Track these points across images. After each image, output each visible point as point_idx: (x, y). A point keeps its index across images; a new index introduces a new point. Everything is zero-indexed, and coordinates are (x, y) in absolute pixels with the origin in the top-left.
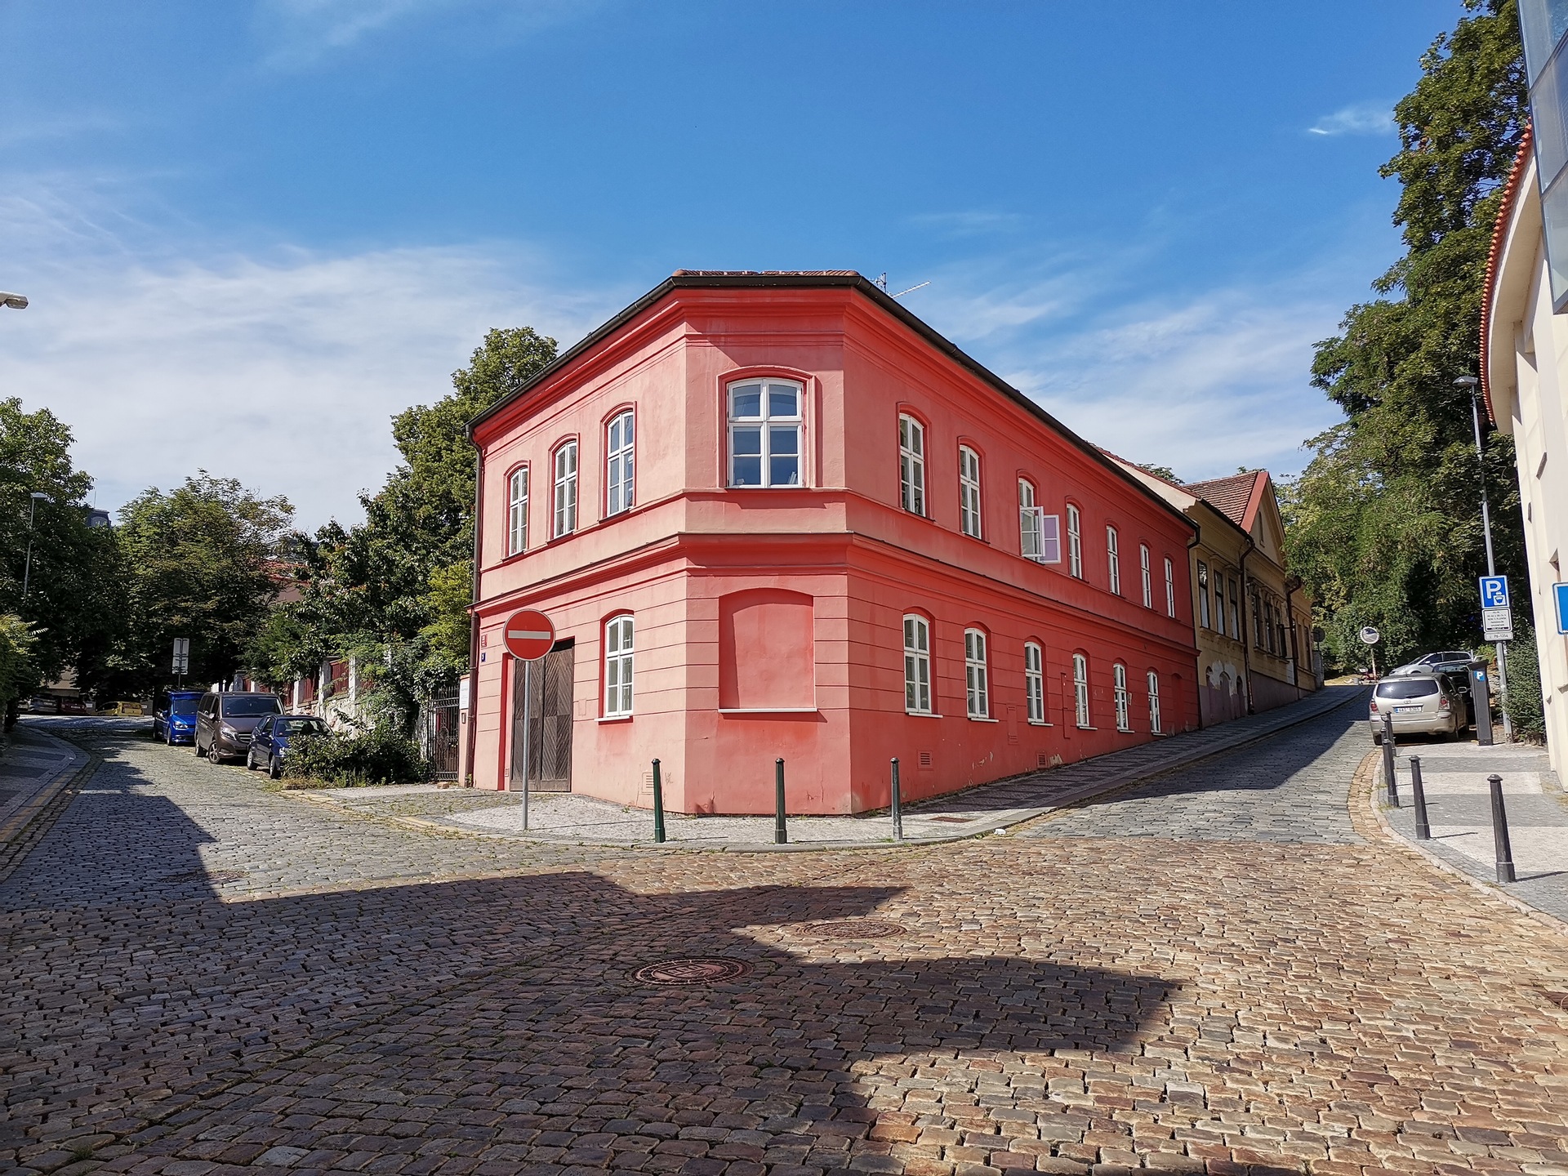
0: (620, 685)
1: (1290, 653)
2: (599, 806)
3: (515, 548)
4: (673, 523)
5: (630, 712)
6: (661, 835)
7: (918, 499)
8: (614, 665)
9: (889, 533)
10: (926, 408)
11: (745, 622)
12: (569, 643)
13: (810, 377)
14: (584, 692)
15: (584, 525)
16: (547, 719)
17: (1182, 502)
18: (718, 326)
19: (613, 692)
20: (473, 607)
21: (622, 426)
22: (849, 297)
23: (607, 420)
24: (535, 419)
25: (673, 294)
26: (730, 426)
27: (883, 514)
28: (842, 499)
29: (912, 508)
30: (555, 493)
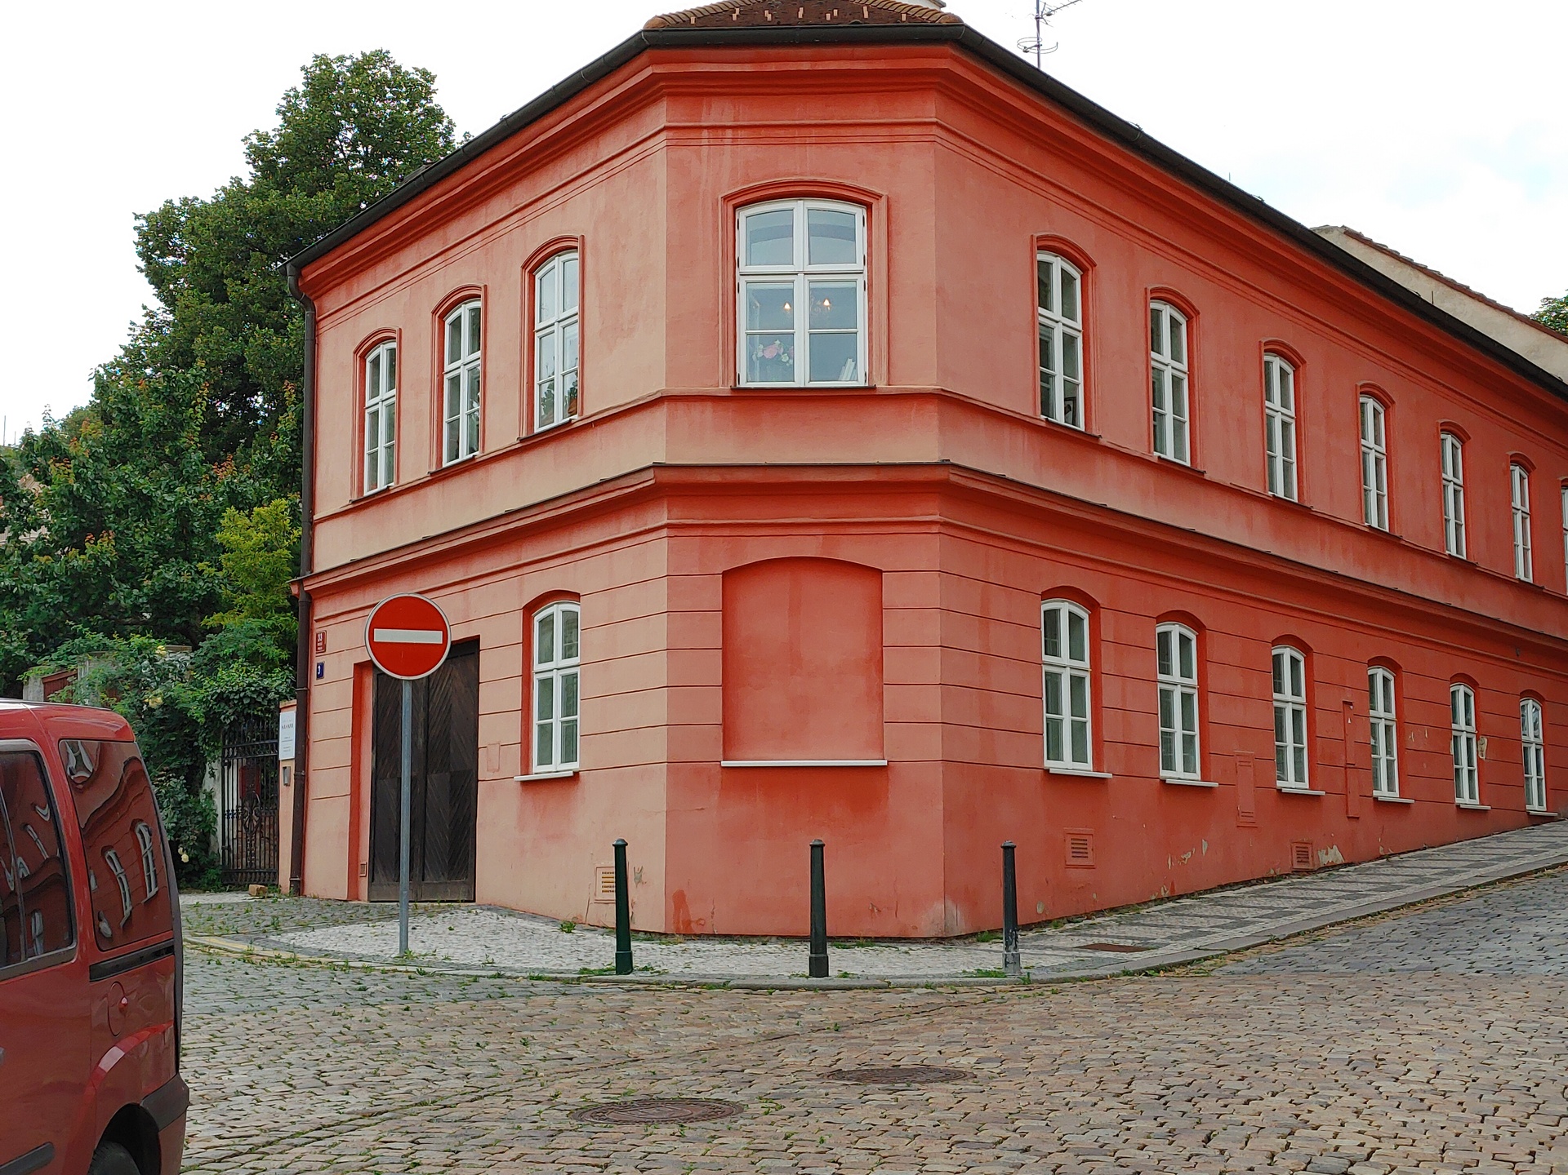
0: (557, 720)
2: (523, 922)
3: (373, 481)
4: (645, 446)
5: (575, 766)
6: (625, 962)
7: (1070, 400)
8: (547, 684)
9: (1014, 462)
10: (1086, 239)
11: (766, 614)
12: (472, 648)
13: (878, 196)
14: (497, 731)
15: (495, 443)
16: (434, 777)
18: (719, 112)
19: (546, 731)
20: (300, 583)
21: (558, 276)
22: (945, 60)
23: (534, 265)
24: (409, 258)
25: (644, 58)
26: (741, 281)
27: (1006, 432)
28: (932, 411)
29: (1060, 417)
30: (443, 387)
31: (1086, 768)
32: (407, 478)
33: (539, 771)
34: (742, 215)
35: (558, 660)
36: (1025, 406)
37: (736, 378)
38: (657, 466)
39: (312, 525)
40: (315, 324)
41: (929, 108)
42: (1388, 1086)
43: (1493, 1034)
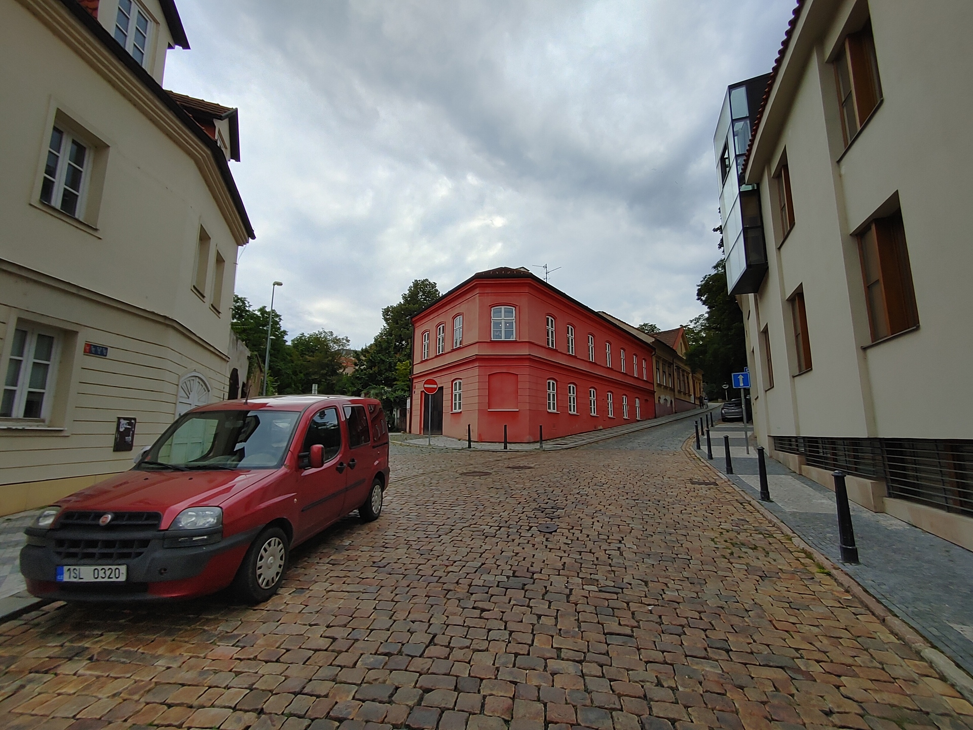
0: (457, 402)
2: (451, 439)
3: (424, 358)
4: (475, 351)
5: (461, 410)
6: (470, 447)
7: (552, 343)
8: (456, 395)
9: (542, 354)
10: (555, 314)
11: (496, 382)
13: (517, 306)
14: (446, 403)
15: (446, 351)
16: (435, 412)
17: (649, 340)
19: (455, 404)
20: (411, 376)
21: (458, 320)
22: (529, 281)
23: (454, 318)
24: (431, 317)
25: (474, 280)
26: (492, 321)
27: (541, 348)
28: (527, 344)
29: (550, 346)
30: (437, 340)
31: (555, 411)
32: (431, 357)
33: (454, 411)
34: (492, 309)
35: (458, 391)
36: (545, 345)
37: (491, 339)
38: (476, 355)
39: (413, 365)
40: (414, 329)
41: (527, 290)
42: (610, 470)
43: (630, 460)
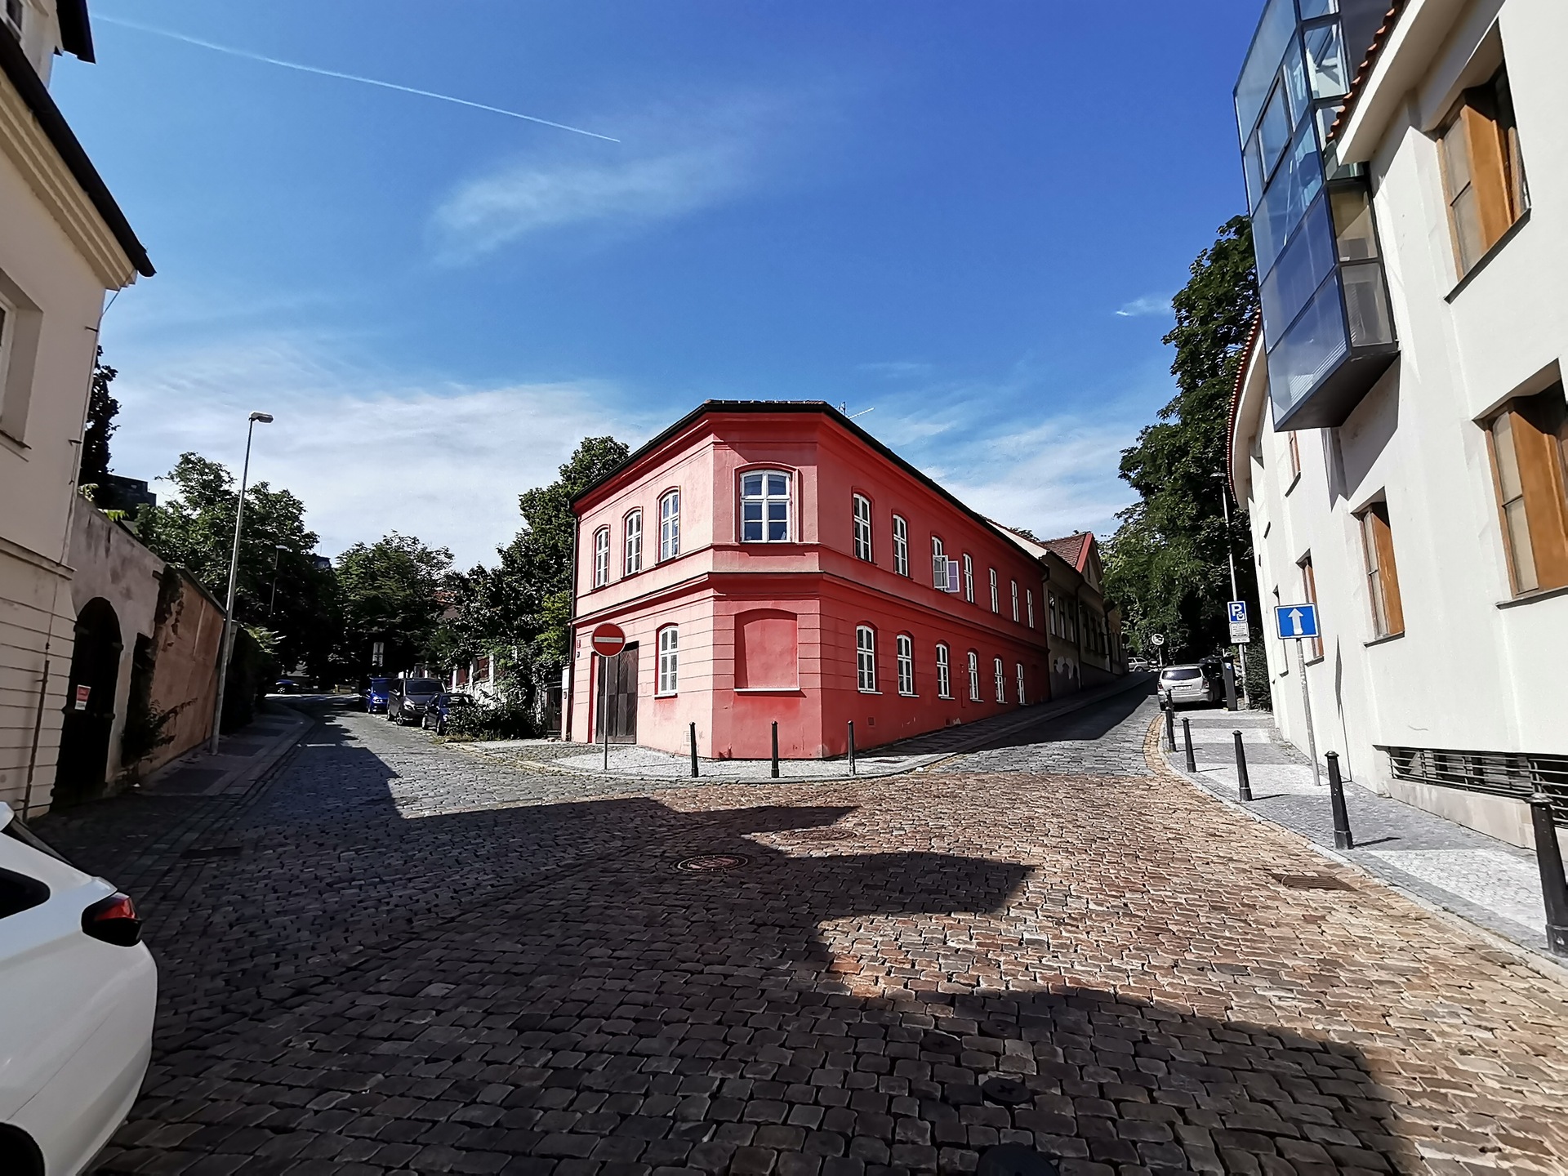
0: (669, 673)
1: (1107, 652)
2: (654, 753)
3: (599, 582)
4: (704, 565)
5: (675, 691)
6: (695, 773)
7: (866, 550)
8: (665, 660)
9: (847, 572)
10: (871, 491)
11: (751, 631)
12: (635, 645)
13: (795, 470)
14: (645, 677)
15: (645, 566)
16: (620, 695)
17: (1038, 553)
18: (734, 437)
19: (664, 677)
20: (572, 621)
21: (671, 501)
22: (820, 418)
23: (661, 498)
24: (614, 497)
25: (704, 416)
26: (742, 501)
27: (843, 560)
28: (816, 552)
29: (862, 556)
30: (627, 546)
31: (873, 691)
32: (612, 580)
33: (661, 693)
34: (743, 476)
35: (669, 650)
36: (850, 551)
37: (740, 539)
38: (709, 573)
39: (576, 600)
40: (578, 524)
41: (817, 437)
